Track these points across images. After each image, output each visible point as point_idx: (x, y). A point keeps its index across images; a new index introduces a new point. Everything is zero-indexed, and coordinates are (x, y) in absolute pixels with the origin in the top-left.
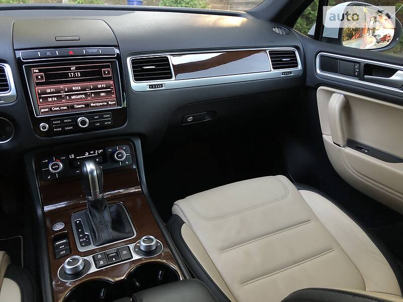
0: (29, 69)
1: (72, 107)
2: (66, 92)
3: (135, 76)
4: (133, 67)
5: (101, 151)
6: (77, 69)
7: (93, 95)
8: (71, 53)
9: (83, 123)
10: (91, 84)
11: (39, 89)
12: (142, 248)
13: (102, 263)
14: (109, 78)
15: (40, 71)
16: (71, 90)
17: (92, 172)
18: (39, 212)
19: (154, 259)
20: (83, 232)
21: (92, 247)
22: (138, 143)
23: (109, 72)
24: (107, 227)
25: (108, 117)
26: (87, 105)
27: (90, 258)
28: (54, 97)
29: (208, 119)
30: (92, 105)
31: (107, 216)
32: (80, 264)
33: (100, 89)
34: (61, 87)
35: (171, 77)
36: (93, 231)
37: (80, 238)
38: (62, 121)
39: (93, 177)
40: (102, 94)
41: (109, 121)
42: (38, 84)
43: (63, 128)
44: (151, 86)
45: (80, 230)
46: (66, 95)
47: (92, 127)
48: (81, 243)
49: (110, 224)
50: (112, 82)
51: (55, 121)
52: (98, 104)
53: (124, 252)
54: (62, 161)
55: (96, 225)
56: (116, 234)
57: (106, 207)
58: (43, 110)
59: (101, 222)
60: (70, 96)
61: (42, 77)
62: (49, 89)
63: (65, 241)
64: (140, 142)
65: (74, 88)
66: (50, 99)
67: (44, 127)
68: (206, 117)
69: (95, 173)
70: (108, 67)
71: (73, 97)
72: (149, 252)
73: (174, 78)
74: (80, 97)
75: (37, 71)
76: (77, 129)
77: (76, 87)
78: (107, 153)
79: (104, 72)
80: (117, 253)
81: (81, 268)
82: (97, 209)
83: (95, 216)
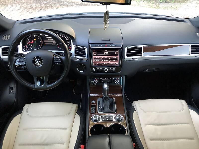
0: (92, 50)
1: (104, 64)
2: (102, 59)
3: (127, 54)
4: (127, 51)
5: (110, 78)
6: (107, 51)
7: (111, 61)
8: (106, 46)
9: (106, 70)
10: (111, 57)
11: (94, 57)
12: (117, 118)
13: (104, 119)
14: (118, 55)
15: (95, 51)
16: (104, 58)
17: (106, 88)
18: (88, 96)
19: (120, 123)
20: (100, 106)
21: (102, 113)
22: (124, 77)
23: (118, 53)
25: (115, 69)
26: (108, 64)
27: (100, 116)
28: (98, 60)
29: (155, 71)
30: (110, 64)
31: (108, 103)
32: (97, 118)
33: (114, 58)
34: (101, 57)
35: (141, 55)
36: (103, 107)
37: (99, 108)
38: (100, 68)
39: (106, 90)
40: (114, 60)
41: (115, 70)
42: (94, 55)
43: (99, 71)
44: (133, 59)
46: (102, 60)
47: (109, 72)
48: (99, 110)
49: (109, 106)
50: (118, 57)
51: (97, 68)
52: (112, 64)
53: (111, 118)
54: (98, 80)
55: (104, 105)
56: (110, 110)
57: (108, 100)
58: (94, 64)
59: (106, 105)
60: (103, 60)
61: (96, 53)
62: (97, 57)
63: (94, 108)
64: (125, 77)
65: (105, 58)
66: (97, 61)
67: (94, 70)
68: (155, 70)
69: (107, 89)
70: (118, 51)
71: (104, 61)
72: (119, 120)
73: (142, 56)
74: (106, 61)
75: (94, 51)
76: (104, 72)
77: (106, 57)
78: (113, 80)
79: (116, 53)
80: (109, 117)
81: (98, 119)
82: (106, 100)
83: (105, 102)
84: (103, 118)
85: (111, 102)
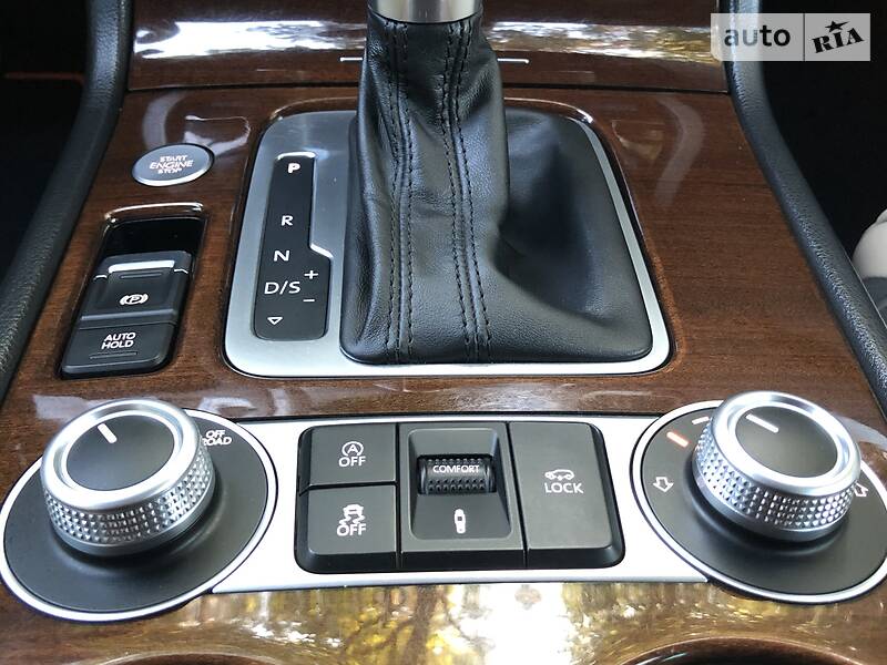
12: (718, 490)
24: (462, 238)
27: (279, 444)
32: (173, 484)
36: (360, 247)
37: (267, 270)
45: (286, 220)
48: (262, 306)
55: (389, 209)
59: (428, 194)
63: (169, 264)
80: (493, 462)
81: (179, 513)
82: (419, 94)
83: (399, 147)
84: (351, 486)
85: (525, 179)
